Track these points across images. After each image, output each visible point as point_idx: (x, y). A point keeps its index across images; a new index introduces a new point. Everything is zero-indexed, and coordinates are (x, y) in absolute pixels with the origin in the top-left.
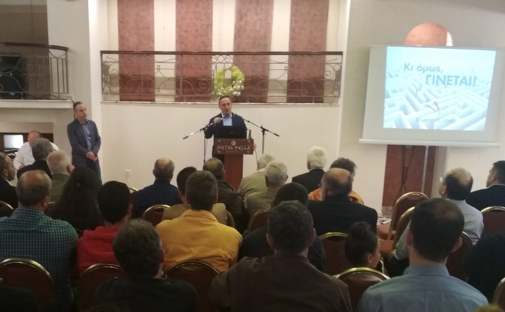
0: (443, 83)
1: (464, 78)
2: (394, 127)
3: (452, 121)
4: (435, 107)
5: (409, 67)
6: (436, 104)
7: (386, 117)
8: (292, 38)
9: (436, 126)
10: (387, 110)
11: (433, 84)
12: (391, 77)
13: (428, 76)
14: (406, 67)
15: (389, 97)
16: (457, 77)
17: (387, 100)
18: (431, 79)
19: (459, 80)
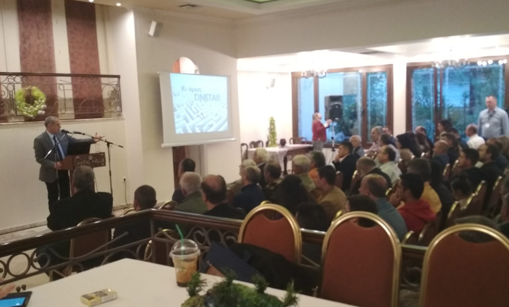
0: (204, 99)
1: (214, 96)
2: (182, 132)
3: (211, 126)
4: (202, 116)
5: (185, 89)
6: (202, 114)
7: (177, 125)
8: (72, 62)
9: (204, 129)
10: (176, 120)
11: (199, 100)
12: (175, 96)
13: (196, 95)
14: (183, 88)
15: (176, 110)
16: (210, 95)
17: (175, 113)
18: (197, 97)
19: (212, 96)
